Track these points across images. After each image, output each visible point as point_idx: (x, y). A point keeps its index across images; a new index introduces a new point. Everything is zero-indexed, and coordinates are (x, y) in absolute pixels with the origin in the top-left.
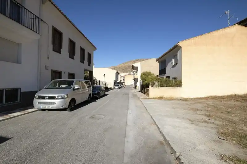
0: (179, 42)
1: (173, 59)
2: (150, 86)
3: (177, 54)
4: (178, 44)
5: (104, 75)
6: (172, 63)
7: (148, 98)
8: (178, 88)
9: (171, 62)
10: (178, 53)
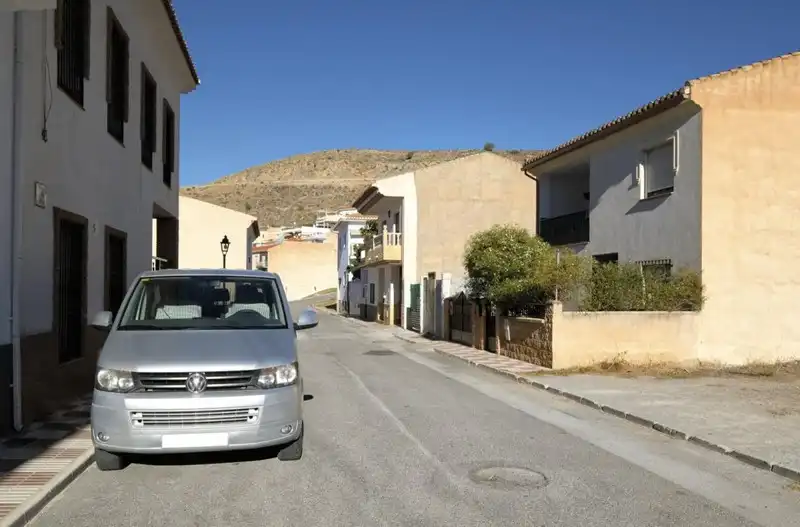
0: (687, 84)
1: (642, 167)
2: (557, 308)
3: (670, 143)
4: (687, 91)
5: (225, 241)
6: (635, 184)
7: (548, 373)
8: (687, 315)
9: (628, 180)
10: (678, 139)
